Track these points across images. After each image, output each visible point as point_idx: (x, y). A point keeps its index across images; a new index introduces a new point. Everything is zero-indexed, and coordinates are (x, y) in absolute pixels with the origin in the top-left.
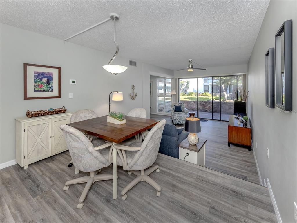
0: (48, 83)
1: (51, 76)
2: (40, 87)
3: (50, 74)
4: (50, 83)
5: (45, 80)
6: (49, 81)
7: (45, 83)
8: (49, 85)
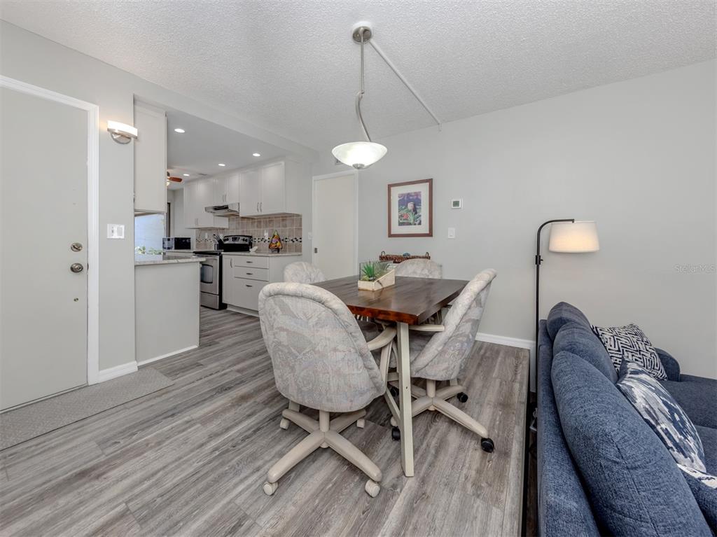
0: (415, 210)
1: (419, 197)
2: (404, 218)
3: (418, 194)
4: (418, 211)
5: (410, 206)
6: (417, 207)
7: (410, 211)
8: (416, 213)
